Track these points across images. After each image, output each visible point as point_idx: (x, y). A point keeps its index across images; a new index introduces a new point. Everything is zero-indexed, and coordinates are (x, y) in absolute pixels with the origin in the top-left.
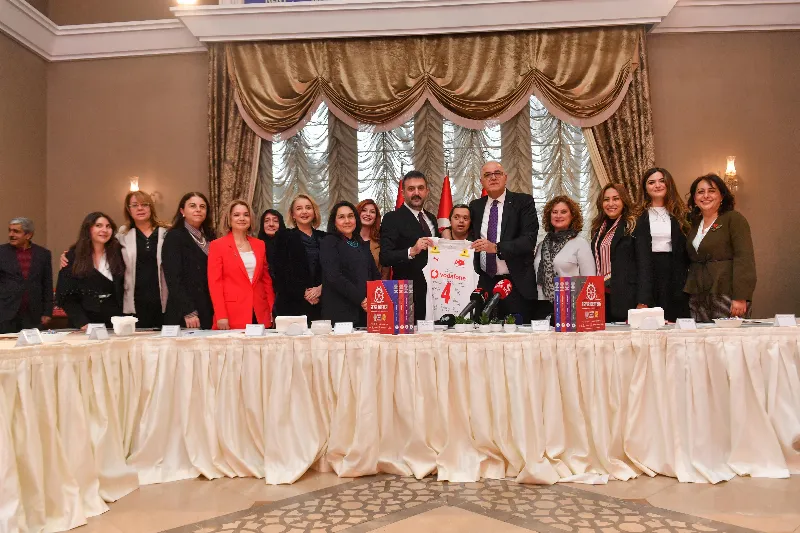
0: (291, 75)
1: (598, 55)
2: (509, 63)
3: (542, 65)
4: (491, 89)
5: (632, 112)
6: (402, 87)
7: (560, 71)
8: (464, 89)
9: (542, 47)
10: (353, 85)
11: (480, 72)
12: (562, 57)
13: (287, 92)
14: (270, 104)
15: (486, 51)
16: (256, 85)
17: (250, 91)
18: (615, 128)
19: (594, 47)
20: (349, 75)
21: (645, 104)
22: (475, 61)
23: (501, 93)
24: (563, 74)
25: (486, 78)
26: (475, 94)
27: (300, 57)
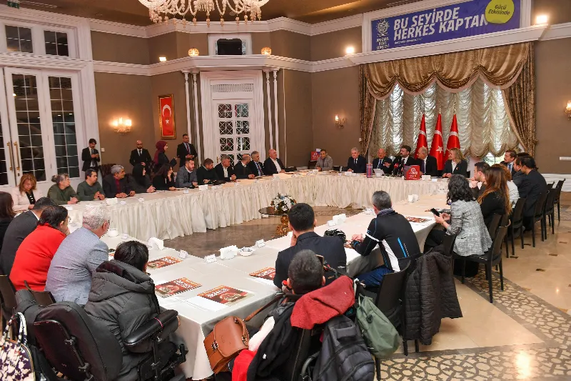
0: (387, 75)
1: (508, 57)
2: (470, 64)
3: (484, 64)
4: (461, 75)
5: (523, 82)
6: (426, 77)
7: (491, 65)
8: (451, 75)
9: (484, 55)
10: (408, 76)
11: (457, 68)
12: (492, 59)
13: (385, 82)
14: (380, 87)
15: (460, 59)
16: (374, 79)
17: (372, 81)
18: (515, 90)
19: (507, 54)
20: (407, 73)
21: (530, 77)
22: (455, 63)
23: (465, 77)
24: (492, 67)
25: (459, 70)
26: (454, 78)
27: (390, 67)
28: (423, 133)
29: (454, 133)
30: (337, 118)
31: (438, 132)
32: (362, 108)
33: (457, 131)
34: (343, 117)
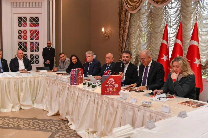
28: (165, 42)
29: (195, 43)
30: (103, 30)
31: (179, 42)
32: (120, 21)
33: (198, 41)
34: (109, 30)
